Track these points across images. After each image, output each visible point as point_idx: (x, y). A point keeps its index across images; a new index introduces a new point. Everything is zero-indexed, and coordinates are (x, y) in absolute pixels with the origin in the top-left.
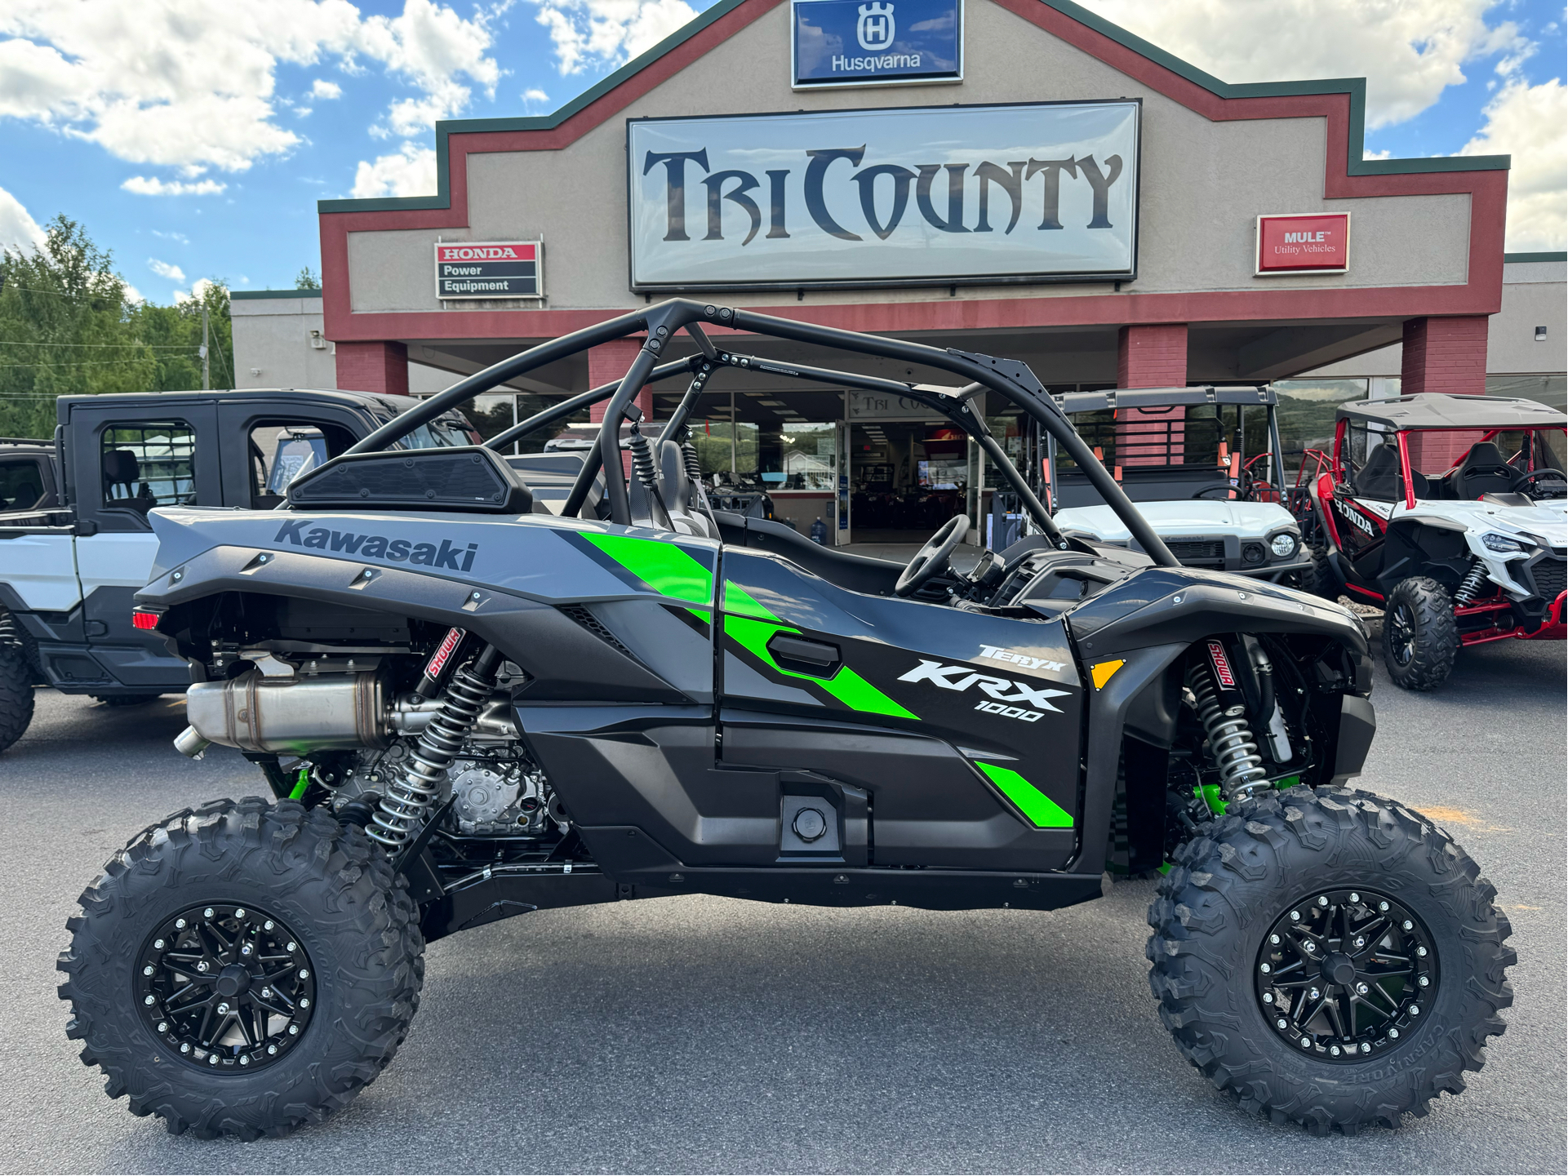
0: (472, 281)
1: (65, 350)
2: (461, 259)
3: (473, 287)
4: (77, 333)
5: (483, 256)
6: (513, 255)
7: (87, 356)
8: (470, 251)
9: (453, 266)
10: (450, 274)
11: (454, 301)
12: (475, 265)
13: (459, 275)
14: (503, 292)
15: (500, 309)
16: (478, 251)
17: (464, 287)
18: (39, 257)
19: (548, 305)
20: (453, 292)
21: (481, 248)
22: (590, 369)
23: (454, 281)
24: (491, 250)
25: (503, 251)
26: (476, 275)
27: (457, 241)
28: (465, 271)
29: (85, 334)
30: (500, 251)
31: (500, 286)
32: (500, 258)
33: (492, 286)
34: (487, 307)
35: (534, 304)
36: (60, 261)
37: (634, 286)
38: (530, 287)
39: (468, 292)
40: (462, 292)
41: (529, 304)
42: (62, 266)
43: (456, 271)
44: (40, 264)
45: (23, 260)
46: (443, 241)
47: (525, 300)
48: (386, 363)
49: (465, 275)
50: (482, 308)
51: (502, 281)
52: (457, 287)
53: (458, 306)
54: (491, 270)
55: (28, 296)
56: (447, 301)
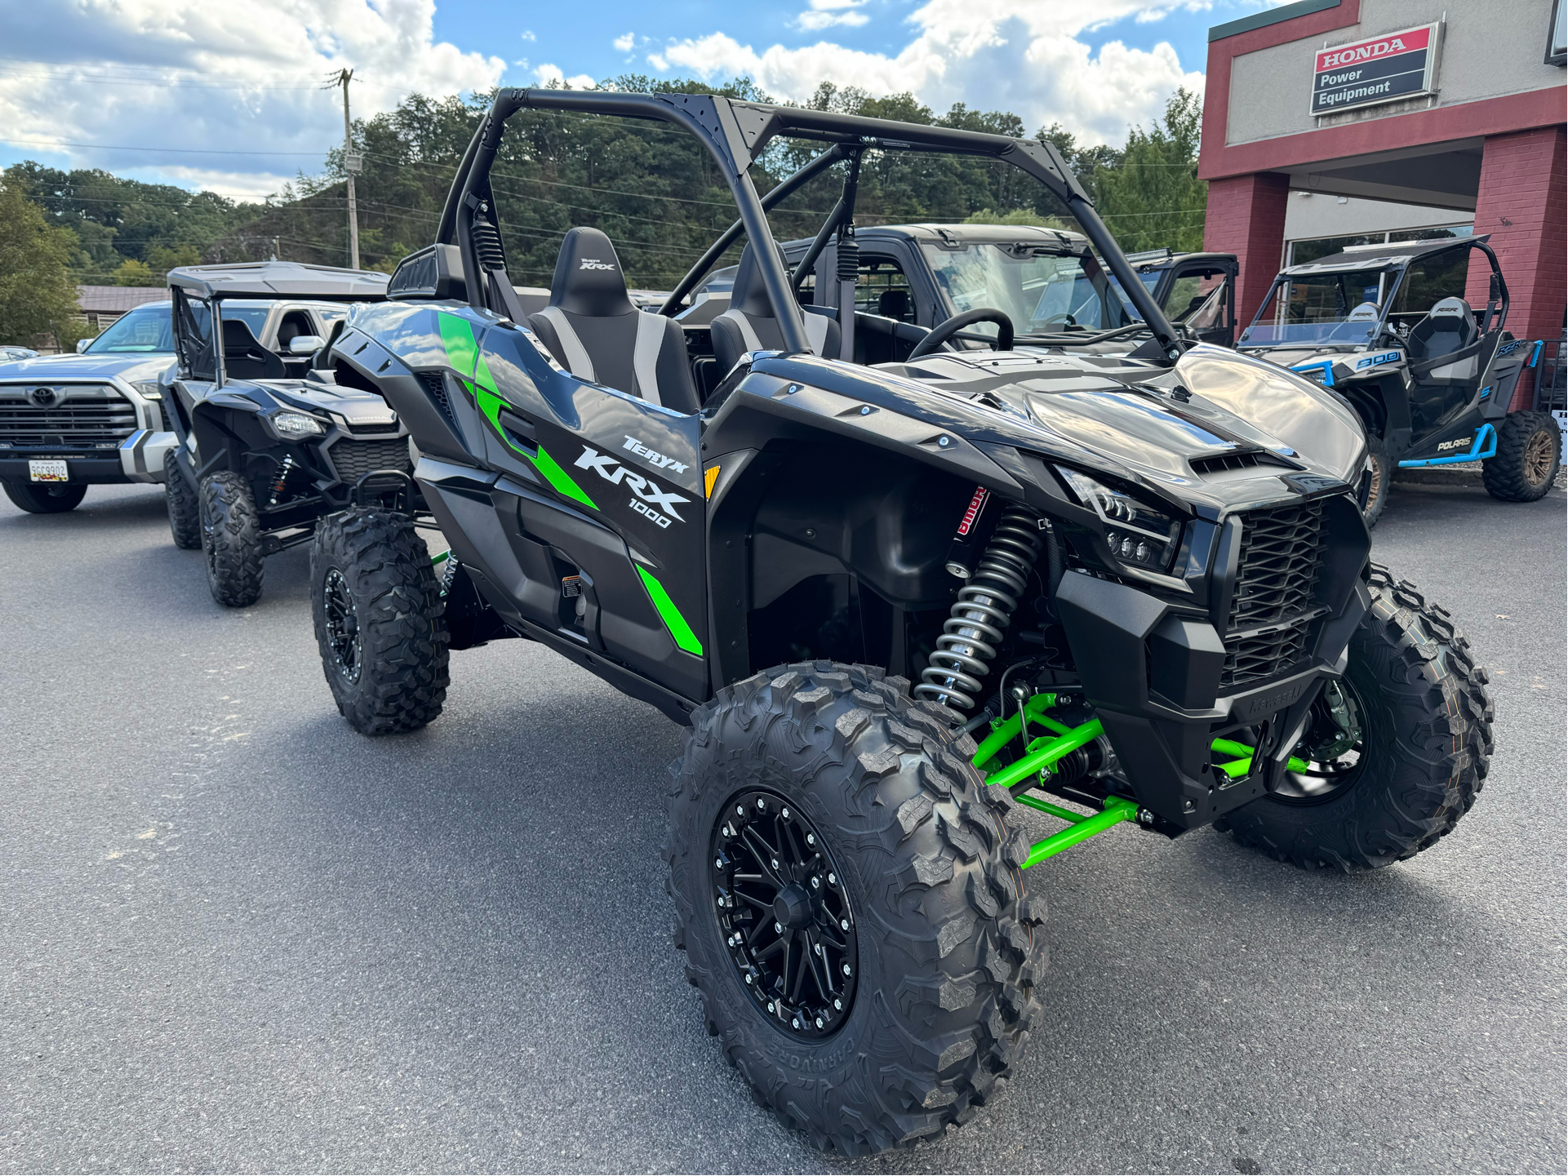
0: (1349, 89)
1: (1164, 218)
2: (1341, 64)
3: (1348, 96)
4: (1176, 200)
5: (1366, 55)
6: (1401, 46)
7: (1182, 222)
8: (1352, 53)
9: (1331, 74)
10: (1327, 85)
11: (1331, 116)
12: (1354, 69)
13: (1337, 84)
14: (1384, 94)
15: (1381, 116)
16: (1361, 50)
17: (1338, 98)
18: (1156, 132)
19: (1439, 101)
20: (1328, 106)
21: (1364, 46)
22: (1482, 177)
23: (1329, 93)
24: (1377, 46)
25: (1390, 44)
26: (1356, 80)
27: (1343, 43)
28: (1344, 78)
29: (1184, 201)
30: (1386, 45)
31: (1380, 88)
32: (1386, 54)
33: (1371, 90)
34: (1367, 117)
35: (1421, 104)
36: (1173, 134)
37: (1552, 55)
38: (1416, 82)
39: (1343, 103)
40: (1337, 104)
41: (1415, 105)
42: (1174, 138)
43: (1332, 80)
44: (1158, 139)
45: (1144, 138)
46: (1327, 47)
47: (1411, 100)
48: (1254, 198)
49: (1343, 83)
50: (1360, 119)
51: (1383, 82)
52: (1331, 99)
53: (1333, 121)
54: (1373, 70)
55: (1142, 170)
56: (1323, 116)
